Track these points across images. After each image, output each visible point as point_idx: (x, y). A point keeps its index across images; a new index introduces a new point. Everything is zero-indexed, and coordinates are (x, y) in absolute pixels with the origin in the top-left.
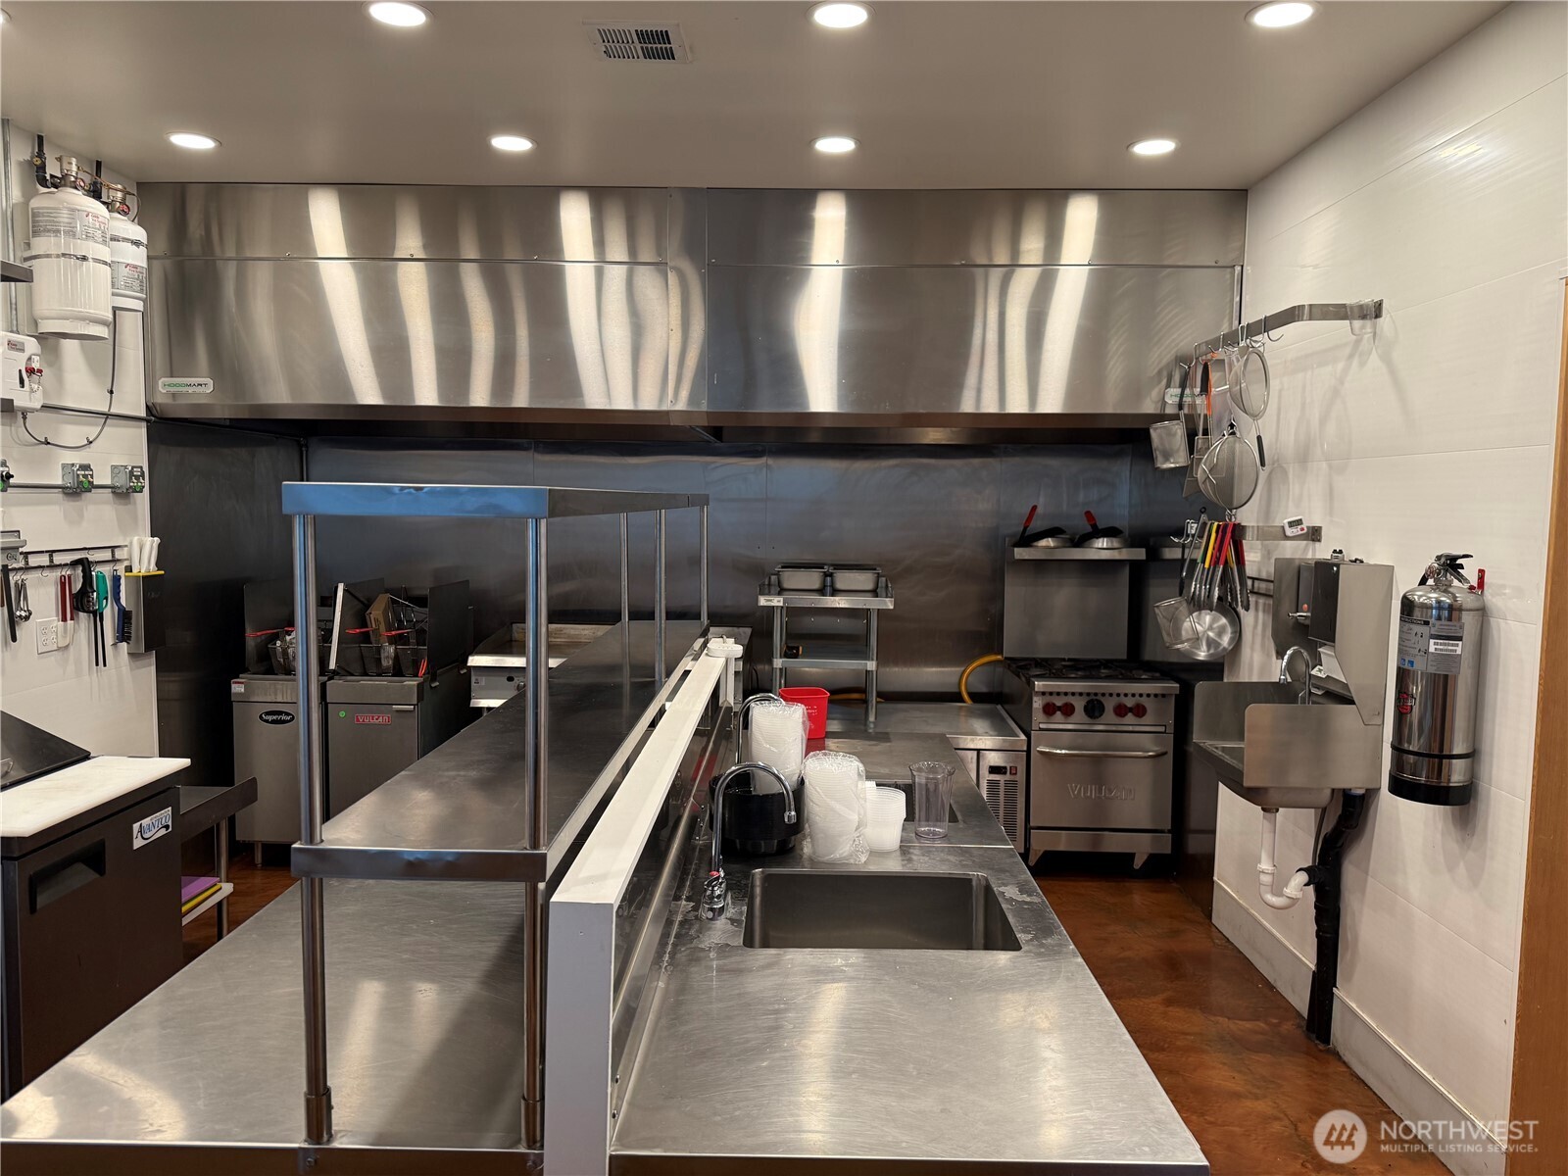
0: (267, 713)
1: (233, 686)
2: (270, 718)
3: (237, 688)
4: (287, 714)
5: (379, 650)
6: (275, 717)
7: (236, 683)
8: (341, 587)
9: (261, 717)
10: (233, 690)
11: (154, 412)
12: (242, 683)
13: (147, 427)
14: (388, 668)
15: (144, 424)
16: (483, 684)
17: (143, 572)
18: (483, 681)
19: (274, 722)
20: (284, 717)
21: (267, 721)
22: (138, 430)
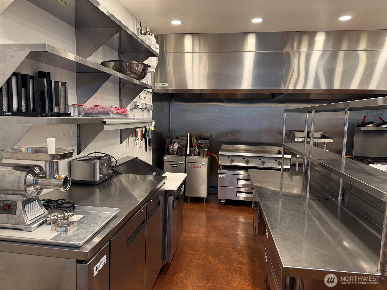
0: (172, 164)
1: (164, 157)
2: (172, 165)
3: (165, 158)
4: (177, 165)
5: (195, 150)
6: (173, 165)
7: (165, 157)
8: (189, 134)
9: (170, 165)
10: (164, 159)
11: (153, 91)
12: (166, 157)
13: (152, 95)
14: (197, 154)
15: (151, 94)
16: (222, 159)
17: (152, 130)
18: (222, 158)
19: (173, 166)
20: (176, 165)
21: (172, 166)
22: (150, 95)
